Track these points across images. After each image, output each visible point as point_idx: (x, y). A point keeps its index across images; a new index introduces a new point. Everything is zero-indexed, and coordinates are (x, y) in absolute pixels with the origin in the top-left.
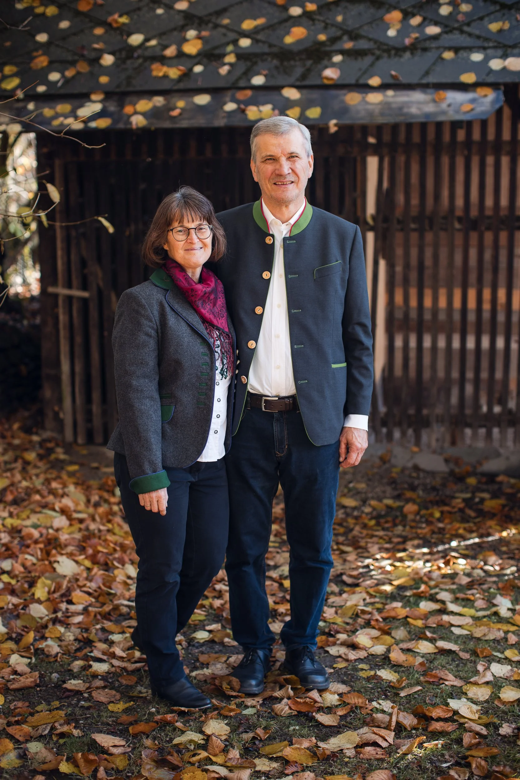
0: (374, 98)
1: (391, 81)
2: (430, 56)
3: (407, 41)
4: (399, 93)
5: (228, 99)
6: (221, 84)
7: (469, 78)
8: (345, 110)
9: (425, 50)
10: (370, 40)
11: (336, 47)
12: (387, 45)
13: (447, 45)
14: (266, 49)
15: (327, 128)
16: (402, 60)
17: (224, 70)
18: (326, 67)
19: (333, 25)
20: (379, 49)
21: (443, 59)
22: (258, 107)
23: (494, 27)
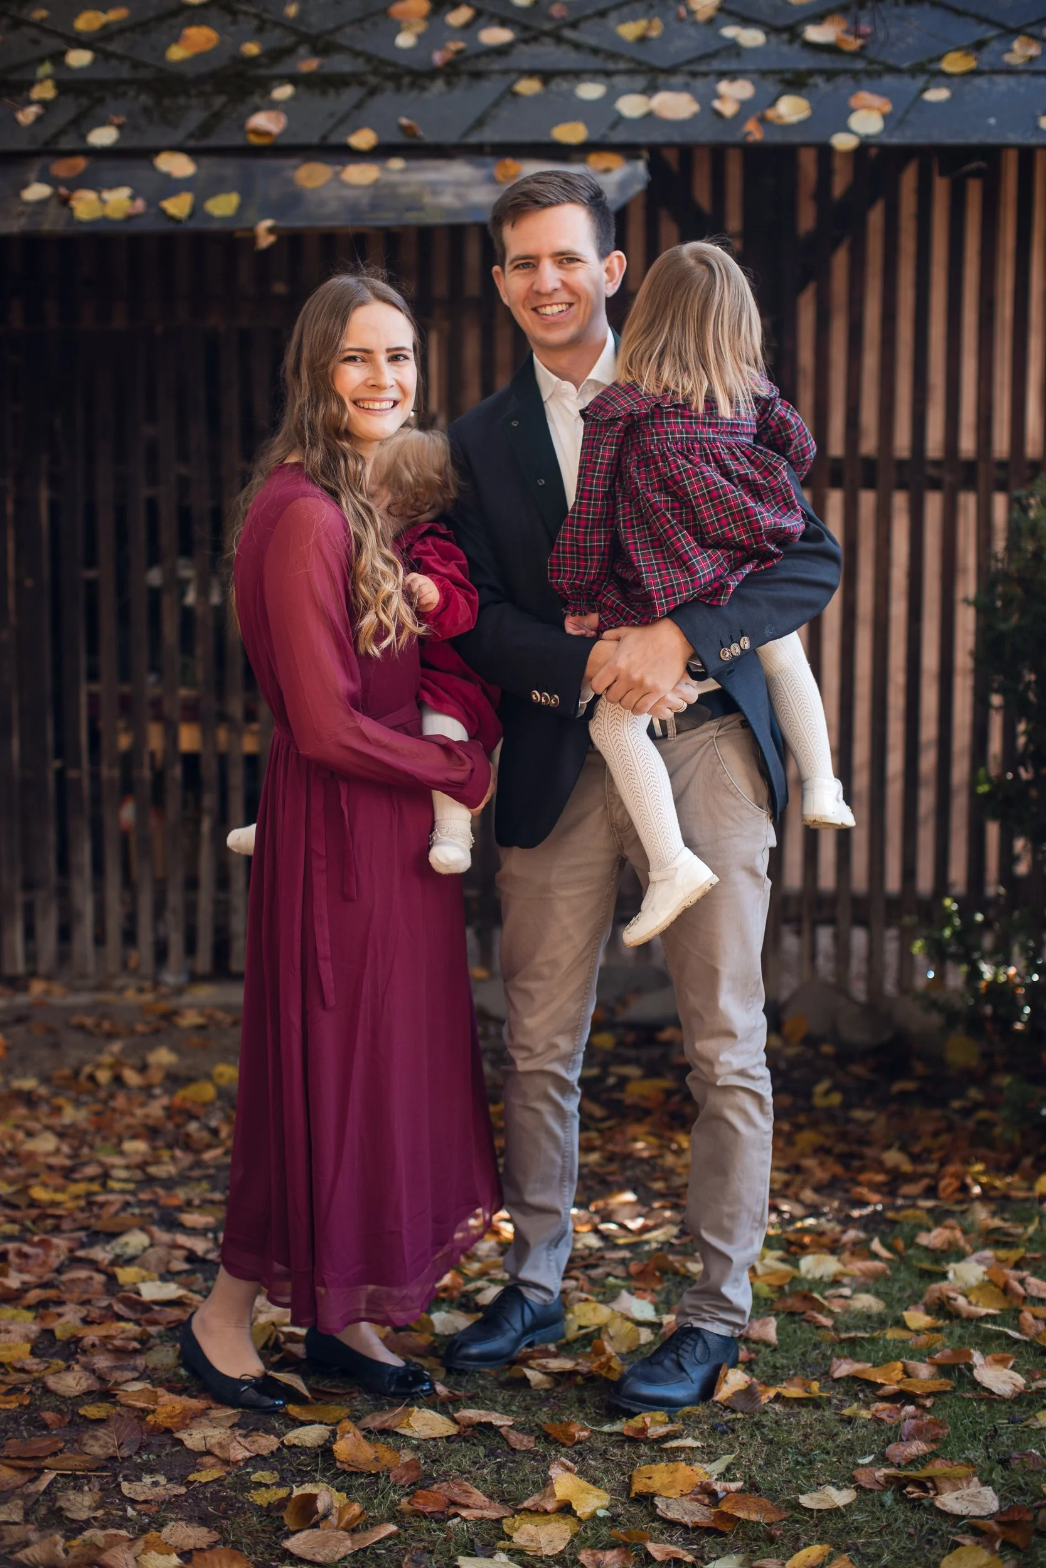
0: (361, 174)
1: (399, 139)
2: (490, 88)
3: (438, 58)
4: (414, 164)
5: (33, 175)
6: (20, 144)
7: (571, 133)
8: (295, 198)
9: (477, 75)
10: (357, 54)
11: (282, 68)
12: (394, 64)
13: (526, 66)
14: (125, 72)
15: (252, 238)
16: (427, 95)
17: (28, 115)
18: (257, 109)
19: (277, 24)
20: (375, 72)
21: (515, 95)
22: (99, 192)
23: (629, 31)
